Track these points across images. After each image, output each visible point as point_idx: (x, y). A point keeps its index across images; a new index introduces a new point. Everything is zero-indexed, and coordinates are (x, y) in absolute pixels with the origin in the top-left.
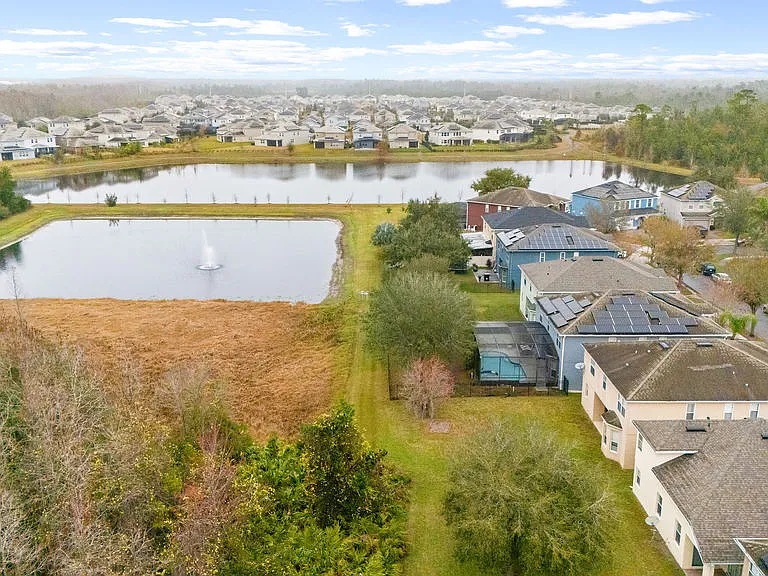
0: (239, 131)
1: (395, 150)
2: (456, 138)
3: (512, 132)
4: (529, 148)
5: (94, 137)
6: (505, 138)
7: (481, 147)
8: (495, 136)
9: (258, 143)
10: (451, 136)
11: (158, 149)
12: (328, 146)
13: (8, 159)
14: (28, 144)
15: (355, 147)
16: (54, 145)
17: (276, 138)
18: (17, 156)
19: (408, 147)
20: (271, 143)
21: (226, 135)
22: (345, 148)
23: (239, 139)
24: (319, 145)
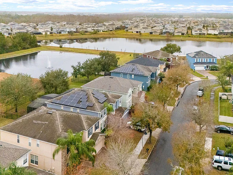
0: (131, 28)
1: (176, 36)
2: (200, 32)
3: (224, 31)
4: (228, 37)
5: (86, 29)
6: (220, 33)
7: (211, 36)
8: (216, 32)
9: (134, 32)
10: (198, 32)
11: (105, 33)
12: (153, 34)
13: (60, 33)
14: (68, 30)
15: (162, 34)
16: (75, 30)
17: (139, 31)
18: (62, 33)
19: (181, 35)
20: (137, 32)
21: (127, 29)
22: (159, 34)
23: (130, 31)
24: (151, 33)
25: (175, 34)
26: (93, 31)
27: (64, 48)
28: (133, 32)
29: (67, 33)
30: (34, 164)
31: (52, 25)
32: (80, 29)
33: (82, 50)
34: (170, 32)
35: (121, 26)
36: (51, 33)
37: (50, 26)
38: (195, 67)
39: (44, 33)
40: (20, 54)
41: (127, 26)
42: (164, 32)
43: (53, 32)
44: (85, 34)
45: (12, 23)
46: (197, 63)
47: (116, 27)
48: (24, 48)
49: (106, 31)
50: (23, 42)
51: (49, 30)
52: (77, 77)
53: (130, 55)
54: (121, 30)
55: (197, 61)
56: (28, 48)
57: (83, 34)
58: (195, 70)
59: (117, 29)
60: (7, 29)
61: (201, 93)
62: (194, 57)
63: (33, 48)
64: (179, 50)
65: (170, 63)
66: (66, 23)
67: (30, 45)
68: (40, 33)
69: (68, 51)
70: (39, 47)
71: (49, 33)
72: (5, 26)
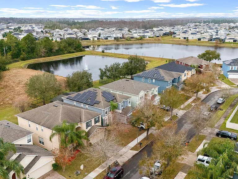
0: (179, 34)
11: (151, 39)
12: (202, 40)
13: (107, 38)
14: (115, 36)
15: (211, 41)
16: (121, 36)
17: (186, 37)
18: (109, 39)
19: (232, 42)
20: (185, 38)
21: (174, 35)
22: (208, 41)
23: (177, 37)
24: (199, 39)
25: (226, 41)
26: (139, 37)
27: (106, 53)
28: (180, 38)
29: (113, 39)
30: (42, 144)
31: (101, 31)
32: (126, 35)
33: (121, 56)
34: (220, 38)
35: (170, 31)
36: (98, 39)
37: (99, 32)
38: (228, 75)
39: (91, 39)
40: (66, 57)
41: (176, 32)
42: (214, 39)
43: (100, 38)
44: (131, 40)
45: (66, 29)
46: (231, 71)
47: (164, 32)
48: (70, 52)
49: (153, 37)
50: (69, 47)
51: (97, 36)
52: (103, 79)
53: (166, 61)
54: (168, 36)
55: (232, 69)
56: (73, 52)
57: (128, 40)
58: (228, 78)
59: (165, 34)
60: (60, 35)
61: (221, 100)
62: (230, 65)
63: (78, 52)
64: (218, 57)
65: (202, 70)
66: (115, 29)
67: (75, 49)
68: (88, 39)
69: (108, 56)
70: (84, 52)
71: (96, 39)
72: (58, 32)
